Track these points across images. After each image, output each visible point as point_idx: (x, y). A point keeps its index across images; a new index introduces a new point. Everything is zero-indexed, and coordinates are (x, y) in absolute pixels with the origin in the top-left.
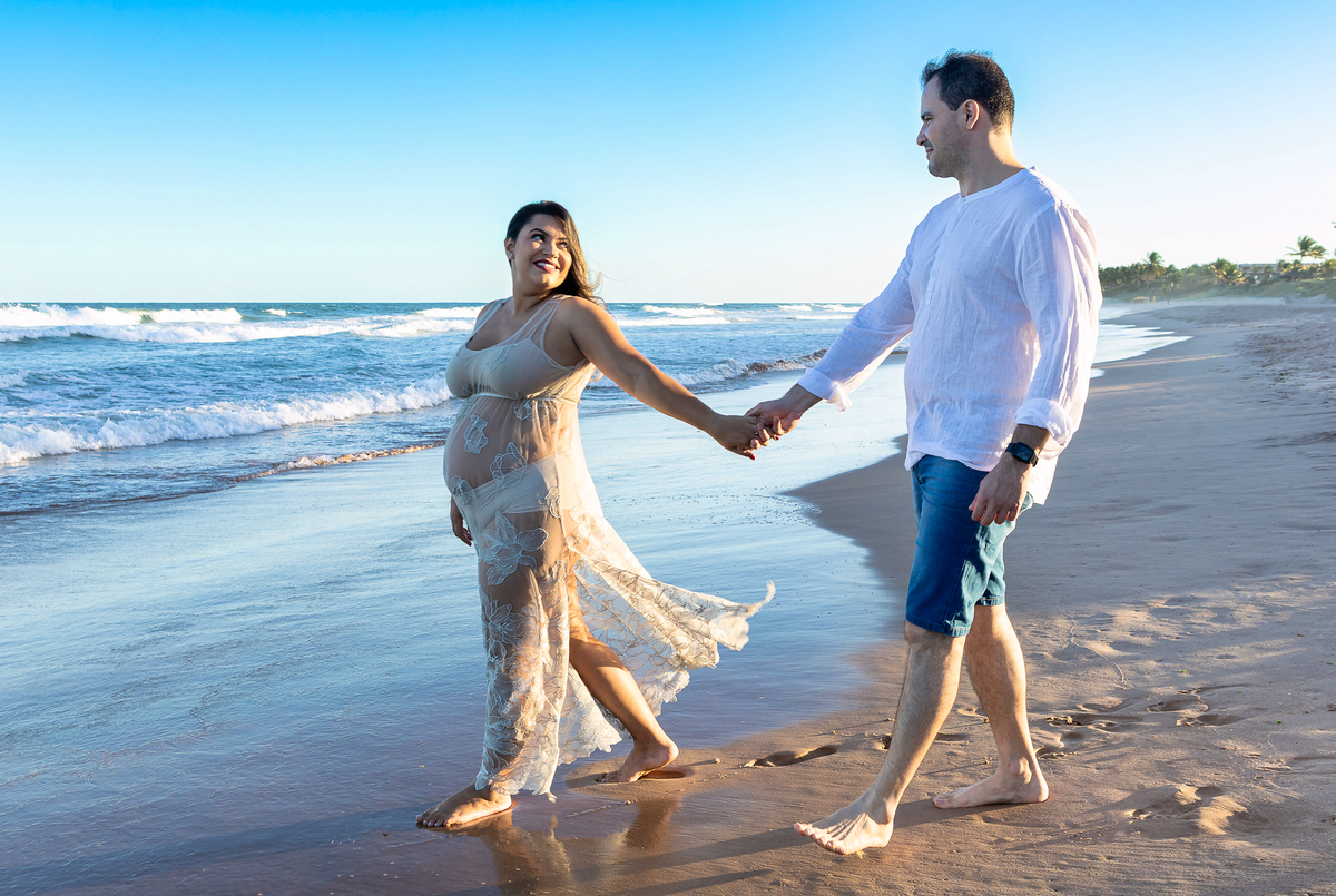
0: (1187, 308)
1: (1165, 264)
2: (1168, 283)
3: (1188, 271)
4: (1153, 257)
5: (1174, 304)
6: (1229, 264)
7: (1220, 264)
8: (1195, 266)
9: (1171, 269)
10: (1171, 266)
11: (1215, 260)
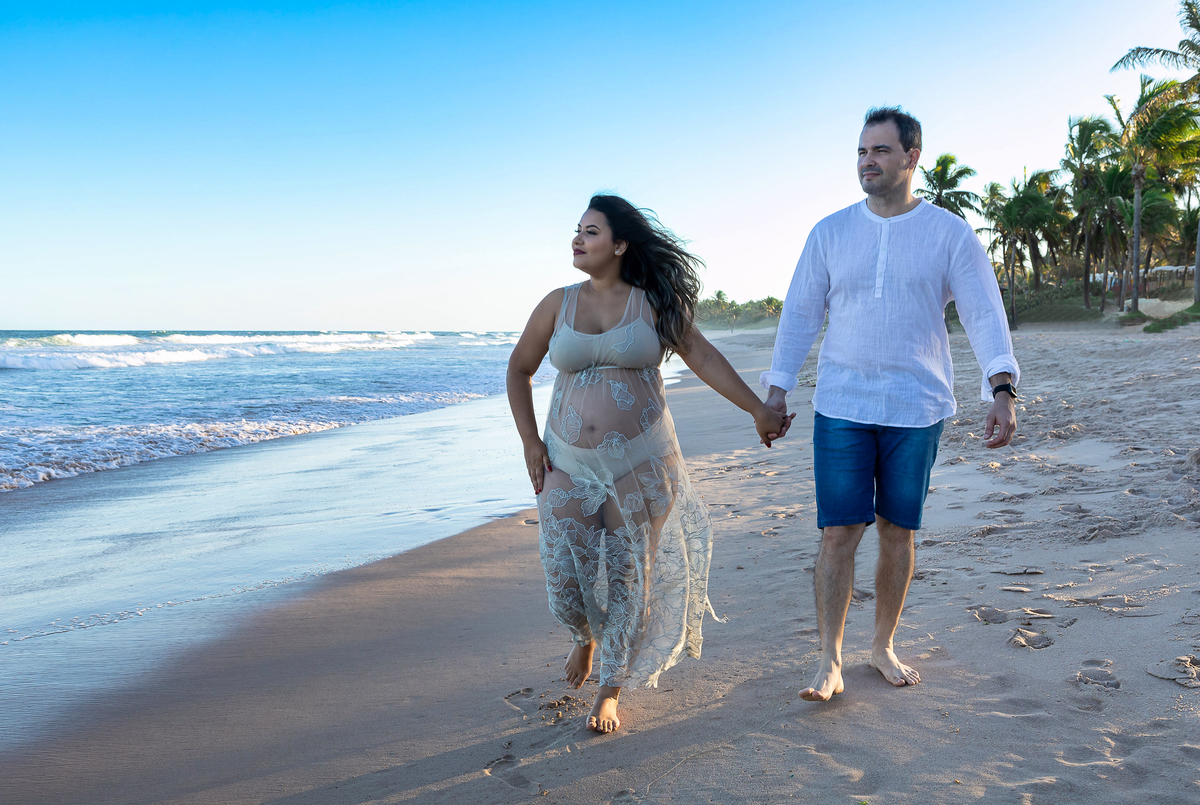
0: (747, 336)
1: (729, 301)
2: (731, 316)
3: (747, 306)
4: (719, 294)
5: (737, 332)
6: (777, 301)
7: (770, 301)
8: (751, 302)
9: (733, 304)
10: (733, 302)
11: (766, 298)
